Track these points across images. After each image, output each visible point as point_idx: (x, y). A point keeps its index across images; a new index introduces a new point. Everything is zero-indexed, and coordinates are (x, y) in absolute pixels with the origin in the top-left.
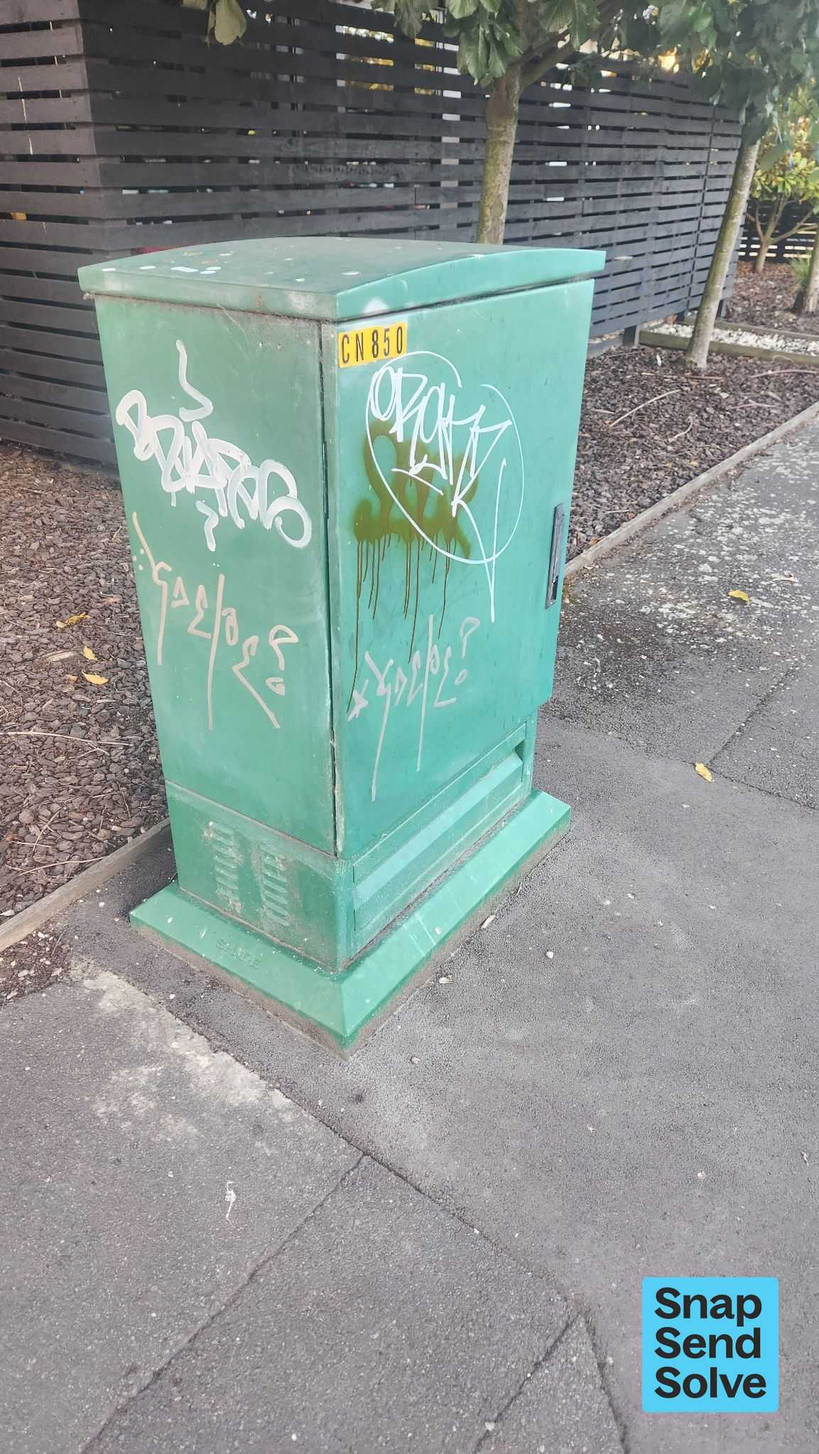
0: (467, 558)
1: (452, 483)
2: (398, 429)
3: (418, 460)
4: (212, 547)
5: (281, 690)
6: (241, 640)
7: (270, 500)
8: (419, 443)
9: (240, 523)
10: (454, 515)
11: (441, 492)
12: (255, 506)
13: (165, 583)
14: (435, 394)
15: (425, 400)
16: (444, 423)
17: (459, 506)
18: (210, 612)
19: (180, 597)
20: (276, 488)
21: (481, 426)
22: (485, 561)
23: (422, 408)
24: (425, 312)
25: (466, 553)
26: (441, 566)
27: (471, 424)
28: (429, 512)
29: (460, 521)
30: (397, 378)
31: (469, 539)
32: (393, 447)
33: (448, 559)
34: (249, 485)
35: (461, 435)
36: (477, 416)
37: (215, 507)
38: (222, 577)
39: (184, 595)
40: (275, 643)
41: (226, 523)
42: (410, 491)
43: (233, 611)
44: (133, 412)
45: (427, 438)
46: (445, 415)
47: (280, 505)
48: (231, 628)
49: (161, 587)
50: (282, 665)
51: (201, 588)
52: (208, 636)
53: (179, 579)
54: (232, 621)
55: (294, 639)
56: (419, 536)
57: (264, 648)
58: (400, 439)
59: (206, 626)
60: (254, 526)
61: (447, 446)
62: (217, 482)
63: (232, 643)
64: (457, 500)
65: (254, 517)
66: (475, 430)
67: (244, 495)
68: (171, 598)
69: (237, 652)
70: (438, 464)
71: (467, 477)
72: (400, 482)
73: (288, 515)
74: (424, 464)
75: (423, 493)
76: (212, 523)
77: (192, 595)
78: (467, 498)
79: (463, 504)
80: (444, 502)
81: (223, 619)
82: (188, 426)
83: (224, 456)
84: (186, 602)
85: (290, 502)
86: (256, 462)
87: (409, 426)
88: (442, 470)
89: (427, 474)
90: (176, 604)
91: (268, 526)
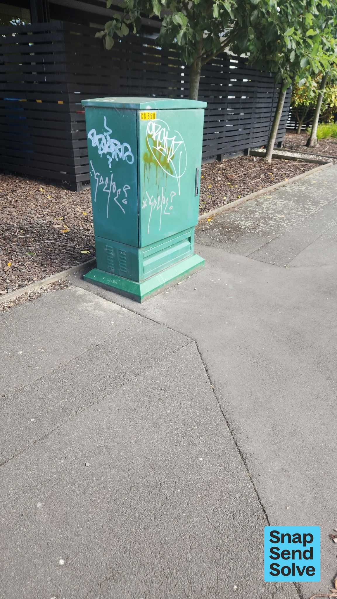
0: (172, 174)
1: (167, 154)
2: (154, 137)
3: (159, 146)
4: (110, 167)
5: (126, 203)
6: (116, 191)
7: (125, 153)
8: (159, 142)
9: (117, 160)
10: (168, 162)
11: (165, 156)
12: (121, 155)
13: (97, 179)
14: (163, 131)
15: (160, 131)
16: (165, 138)
17: (170, 161)
18: (109, 185)
19: (101, 181)
20: (126, 149)
21: (175, 141)
22: (177, 177)
23: (160, 133)
24: (160, 111)
25: (172, 173)
26: (166, 175)
27: (172, 140)
28: (162, 160)
29: (170, 164)
30: (154, 125)
31: (172, 169)
32: (153, 142)
33: (167, 174)
34: (120, 150)
35: (170, 142)
36: (174, 138)
37: (111, 156)
38: (112, 174)
39: (102, 181)
40: (124, 190)
41: (114, 160)
42: (157, 153)
43: (114, 183)
44: (92, 135)
45: (161, 141)
46: (165, 136)
47: (127, 154)
48: (114, 188)
49: (97, 180)
50: (126, 196)
51: (107, 178)
52: (108, 191)
53: (101, 177)
54: (114, 186)
55: (129, 188)
56: (159, 166)
57: (122, 192)
58: (154, 140)
59: (108, 188)
60: (121, 160)
61: (166, 144)
62: (111, 150)
63: (114, 192)
64: (169, 159)
65: (120, 157)
66: (173, 142)
67: (118, 152)
68: (99, 182)
69: (115, 194)
70: (164, 148)
71: (171, 154)
72: (155, 150)
73: (129, 157)
74: (160, 147)
75: (160, 155)
76: (111, 160)
77: (104, 180)
78: (172, 159)
79: (171, 160)
80: (165, 158)
81: (112, 186)
82: (106, 137)
83: (114, 143)
84: (103, 183)
85: (129, 153)
86: (122, 144)
87: (157, 137)
88: (165, 150)
89: (161, 149)
90: (100, 184)
91: (124, 159)
